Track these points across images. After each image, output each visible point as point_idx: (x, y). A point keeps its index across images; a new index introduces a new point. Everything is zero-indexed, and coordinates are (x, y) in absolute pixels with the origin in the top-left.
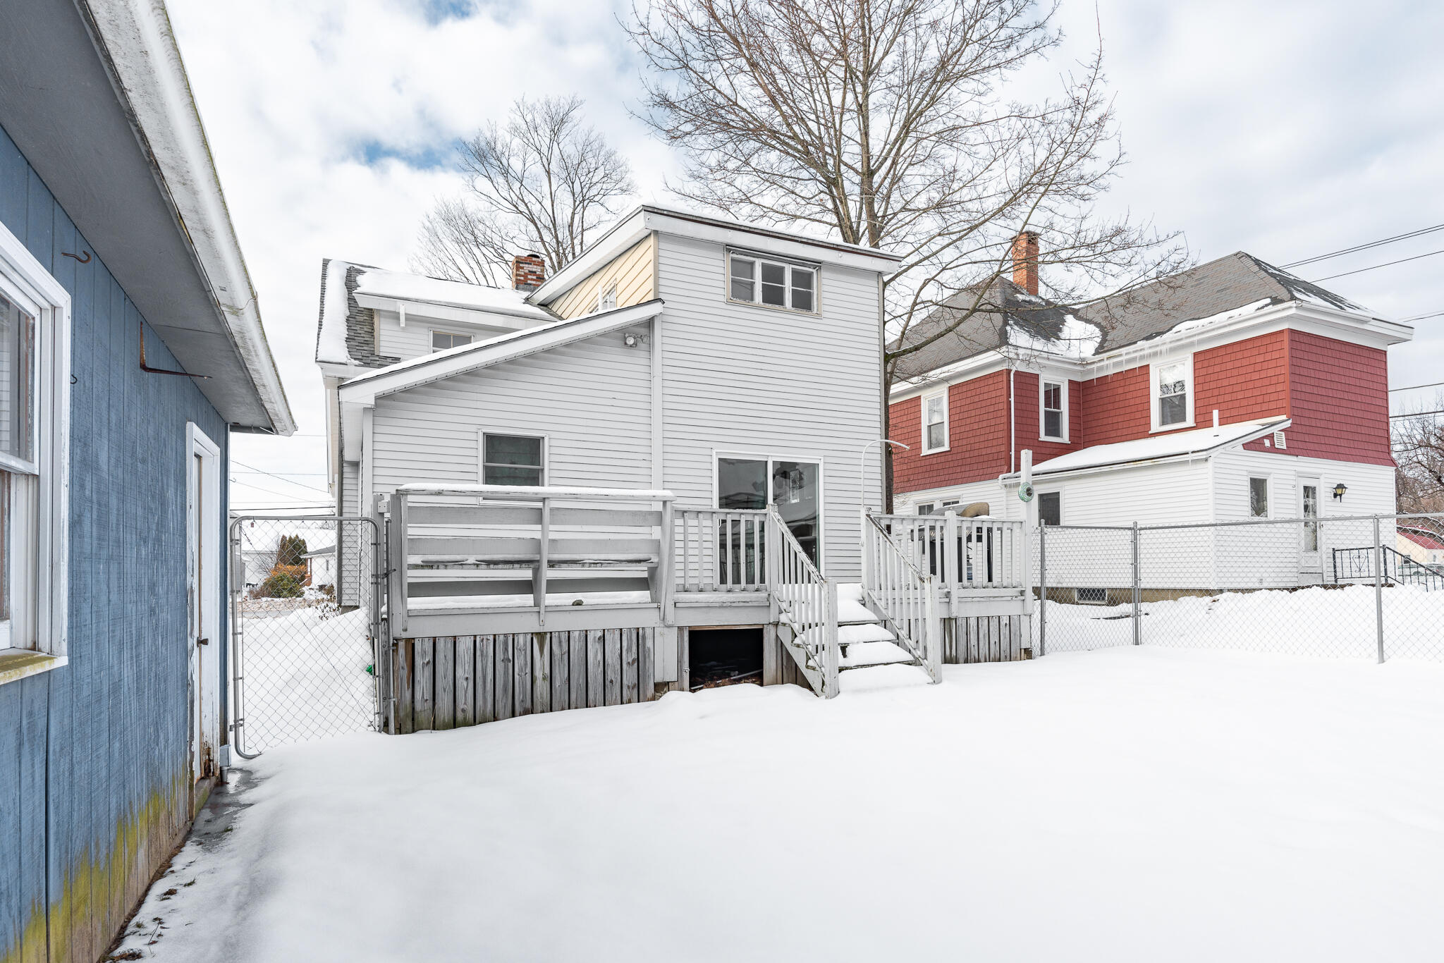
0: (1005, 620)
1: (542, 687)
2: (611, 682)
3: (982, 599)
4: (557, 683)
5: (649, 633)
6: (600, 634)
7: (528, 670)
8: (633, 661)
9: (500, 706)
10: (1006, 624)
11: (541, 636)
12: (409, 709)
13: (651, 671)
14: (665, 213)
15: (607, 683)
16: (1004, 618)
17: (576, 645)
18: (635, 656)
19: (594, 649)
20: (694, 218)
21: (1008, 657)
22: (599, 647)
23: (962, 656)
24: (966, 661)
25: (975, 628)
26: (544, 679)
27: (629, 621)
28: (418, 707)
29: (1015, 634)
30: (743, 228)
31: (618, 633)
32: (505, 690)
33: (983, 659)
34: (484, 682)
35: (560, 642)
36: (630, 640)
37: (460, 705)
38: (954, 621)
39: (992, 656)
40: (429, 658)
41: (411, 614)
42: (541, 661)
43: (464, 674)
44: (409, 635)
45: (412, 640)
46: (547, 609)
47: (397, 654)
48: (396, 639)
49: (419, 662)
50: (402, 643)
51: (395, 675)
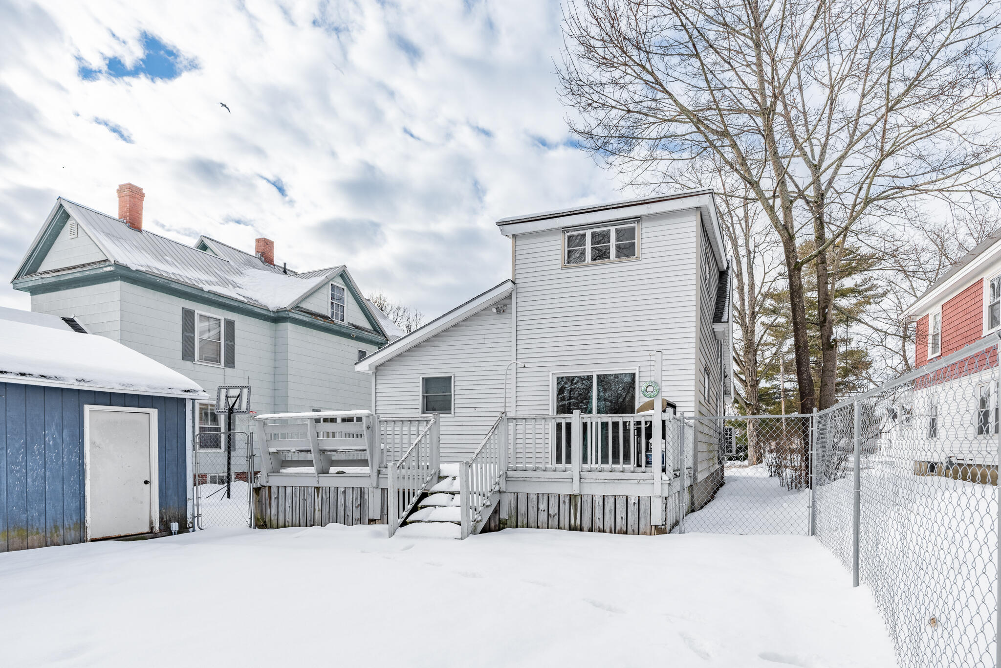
0: (632, 500)
1: (318, 515)
2: (348, 515)
3: (606, 481)
4: (324, 514)
5: (366, 490)
6: (343, 490)
7: (313, 506)
8: (358, 505)
9: (301, 521)
10: (634, 503)
11: (318, 488)
12: (269, 518)
13: (367, 512)
14: (511, 222)
15: (346, 516)
16: (633, 498)
17: (332, 494)
18: (359, 503)
19: (341, 497)
20: (530, 219)
21: (636, 531)
22: (342, 496)
23: (586, 524)
24: (591, 530)
25: (601, 504)
26: (319, 510)
27: (357, 483)
28: (273, 518)
29: (645, 513)
30: (565, 214)
31: (351, 489)
32: (304, 514)
33: (608, 530)
34: (296, 509)
35: (326, 492)
36: (357, 494)
37: (287, 519)
38: (579, 498)
39: (618, 528)
40: (276, 496)
41: (269, 474)
42: (318, 502)
43: (288, 503)
44: (269, 484)
45: (270, 487)
46: (320, 475)
47: (264, 493)
48: (263, 486)
49: (273, 497)
50: (267, 488)
51: (264, 502)
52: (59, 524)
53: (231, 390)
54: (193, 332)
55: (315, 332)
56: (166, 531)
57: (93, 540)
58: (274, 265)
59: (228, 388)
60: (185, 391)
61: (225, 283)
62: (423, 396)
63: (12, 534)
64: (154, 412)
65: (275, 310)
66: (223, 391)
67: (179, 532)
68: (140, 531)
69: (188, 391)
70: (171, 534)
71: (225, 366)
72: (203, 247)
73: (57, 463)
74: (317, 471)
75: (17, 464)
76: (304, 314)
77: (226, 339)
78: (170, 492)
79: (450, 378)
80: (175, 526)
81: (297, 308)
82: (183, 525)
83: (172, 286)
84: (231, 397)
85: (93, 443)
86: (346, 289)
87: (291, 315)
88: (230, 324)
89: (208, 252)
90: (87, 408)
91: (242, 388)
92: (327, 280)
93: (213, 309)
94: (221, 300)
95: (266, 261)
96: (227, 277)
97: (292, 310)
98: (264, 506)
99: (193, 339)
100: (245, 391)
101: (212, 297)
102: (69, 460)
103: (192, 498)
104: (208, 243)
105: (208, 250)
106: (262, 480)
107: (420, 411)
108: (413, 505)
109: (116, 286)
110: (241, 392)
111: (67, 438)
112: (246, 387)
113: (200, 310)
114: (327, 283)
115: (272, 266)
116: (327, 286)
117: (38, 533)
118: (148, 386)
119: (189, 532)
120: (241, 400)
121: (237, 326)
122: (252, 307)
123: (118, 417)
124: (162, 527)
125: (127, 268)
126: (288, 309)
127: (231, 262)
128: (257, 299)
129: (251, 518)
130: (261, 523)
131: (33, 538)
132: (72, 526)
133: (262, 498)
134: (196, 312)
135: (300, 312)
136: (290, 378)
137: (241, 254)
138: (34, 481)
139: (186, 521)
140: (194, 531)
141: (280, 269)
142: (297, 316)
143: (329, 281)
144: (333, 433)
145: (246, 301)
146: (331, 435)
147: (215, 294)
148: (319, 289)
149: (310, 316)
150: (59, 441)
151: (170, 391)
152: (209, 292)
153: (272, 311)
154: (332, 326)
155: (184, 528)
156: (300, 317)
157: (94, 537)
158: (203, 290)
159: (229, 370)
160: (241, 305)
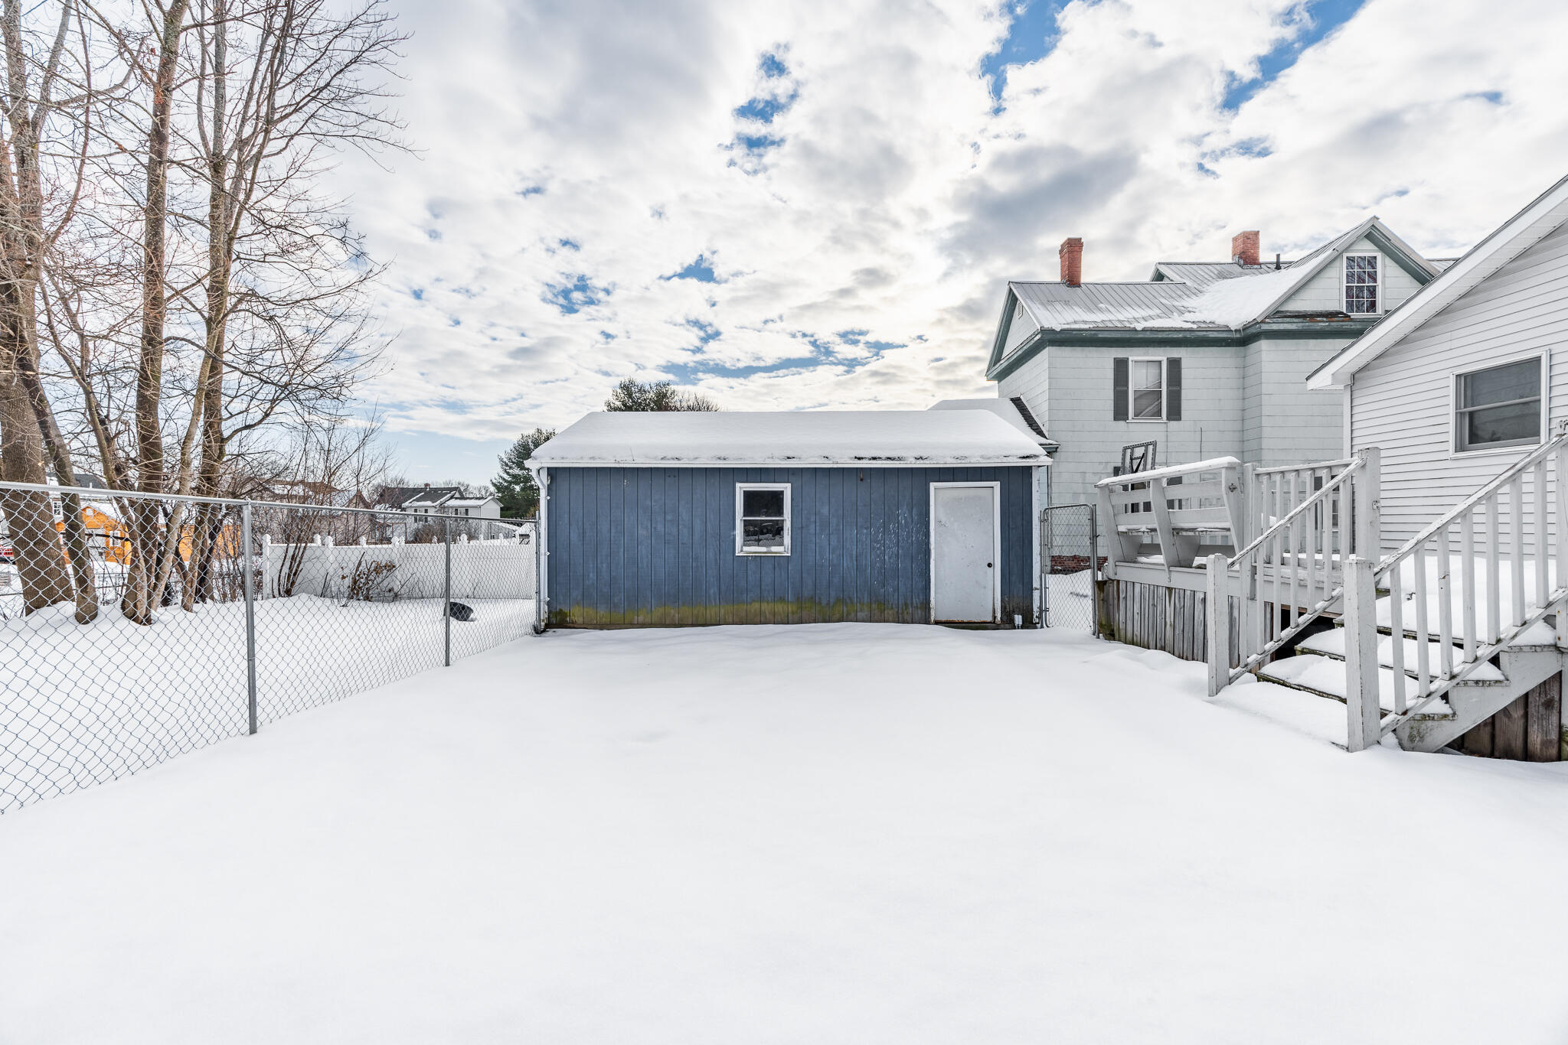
1: (1169, 632)
4: (1177, 632)
5: (1234, 600)
6: (1202, 596)
7: (1164, 616)
11: (1170, 589)
12: (1117, 627)
17: (1188, 603)
19: (1199, 609)
22: (1201, 607)
26: (1171, 626)
28: (1120, 628)
34: (1145, 619)
35: (1180, 598)
37: (1135, 632)
40: (1124, 594)
41: (1117, 563)
42: (1170, 611)
43: (1137, 610)
44: (1117, 578)
45: (1118, 581)
46: (1172, 569)
47: (1111, 589)
48: (1110, 579)
49: (1121, 596)
50: (1115, 582)
51: (1111, 602)
52: (909, 602)
53: (1136, 450)
54: (1127, 385)
55: (1312, 342)
56: (1007, 623)
57: (937, 623)
58: (1260, 264)
59: (1133, 448)
60: (1024, 457)
61: (1168, 311)
62: (1460, 415)
63: (874, 606)
64: (997, 485)
65: (1240, 327)
66: (1129, 451)
67: (1023, 627)
68: (982, 620)
69: (1027, 457)
70: (1014, 628)
71: (1168, 419)
72: (1159, 277)
73: (907, 541)
74: (1168, 563)
75: (878, 542)
76: (1288, 320)
77: (1169, 385)
78: (1014, 578)
79: (1538, 359)
80: (1018, 619)
81: (1277, 313)
82: (1029, 619)
83: (1100, 336)
84: (1135, 459)
85: (938, 522)
86: (1379, 255)
87: (1265, 327)
88: (1175, 365)
89: (1166, 281)
90: (933, 485)
91: (1146, 445)
92: (1336, 253)
93: (1151, 350)
94: (1160, 335)
95: (1246, 263)
96: (1176, 304)
97: (1267, 320)
98: (1111, 607)
99: (1126, 392)
100: (1151, 448)
101: (1148, 335)
102: (917, 539)
103: (1039, 587)
104: (1164, 270)
105: (1165, 278)
106: (1109, 571)
107: (1451, 446)
108: (1281, 643)
109: (1046, 353)
110: (1146, 450)
111: (916, 518)
112: (1150, 444)
113: (1134, 355)
114: (1340, 255)
115: (1256, 266)
116: (1337, 263)
117: (892, 608)
118: (982, 457)
119: (1036, 628)
120: (1146, 462)
121: (1184, 364)
122: (1204, 333)
123: (963, 493)
124: (1005, 618)
125: (1053, 331)
126: (1259, 320)
127: (1189, 283)
128: (1212, 320)
129: (1094, 622)
130: (1107, 629)
131: (889, 613)
132: (919, 605)
133: (1108, 595)
134: (1130, 359)
135: (1280, 320)
136: (1265, 421)
137: (1209, 267)
138: (890, 558)
139: (1033, 615)
140: (1042, 627)
141: (1269, 265)
142: (1275, 327)
143: (1341, 254)
144: (1180, 501)
145: (1195, 326)
146: (1176, 504)
147: (1152, 330)
148: (1319, 273)
149: (1301, 320)
150: (909, 520)
151: (1009, 459)
152: (1144, 330)
153: (1236, 331)
154: (1347, 325)
155: (1029, 623)
156: (1282, 327)
157: (939, 619)
158: (1136, 330)
159: (1173, 424)
160: (1188, 335)
